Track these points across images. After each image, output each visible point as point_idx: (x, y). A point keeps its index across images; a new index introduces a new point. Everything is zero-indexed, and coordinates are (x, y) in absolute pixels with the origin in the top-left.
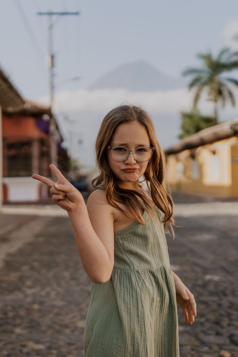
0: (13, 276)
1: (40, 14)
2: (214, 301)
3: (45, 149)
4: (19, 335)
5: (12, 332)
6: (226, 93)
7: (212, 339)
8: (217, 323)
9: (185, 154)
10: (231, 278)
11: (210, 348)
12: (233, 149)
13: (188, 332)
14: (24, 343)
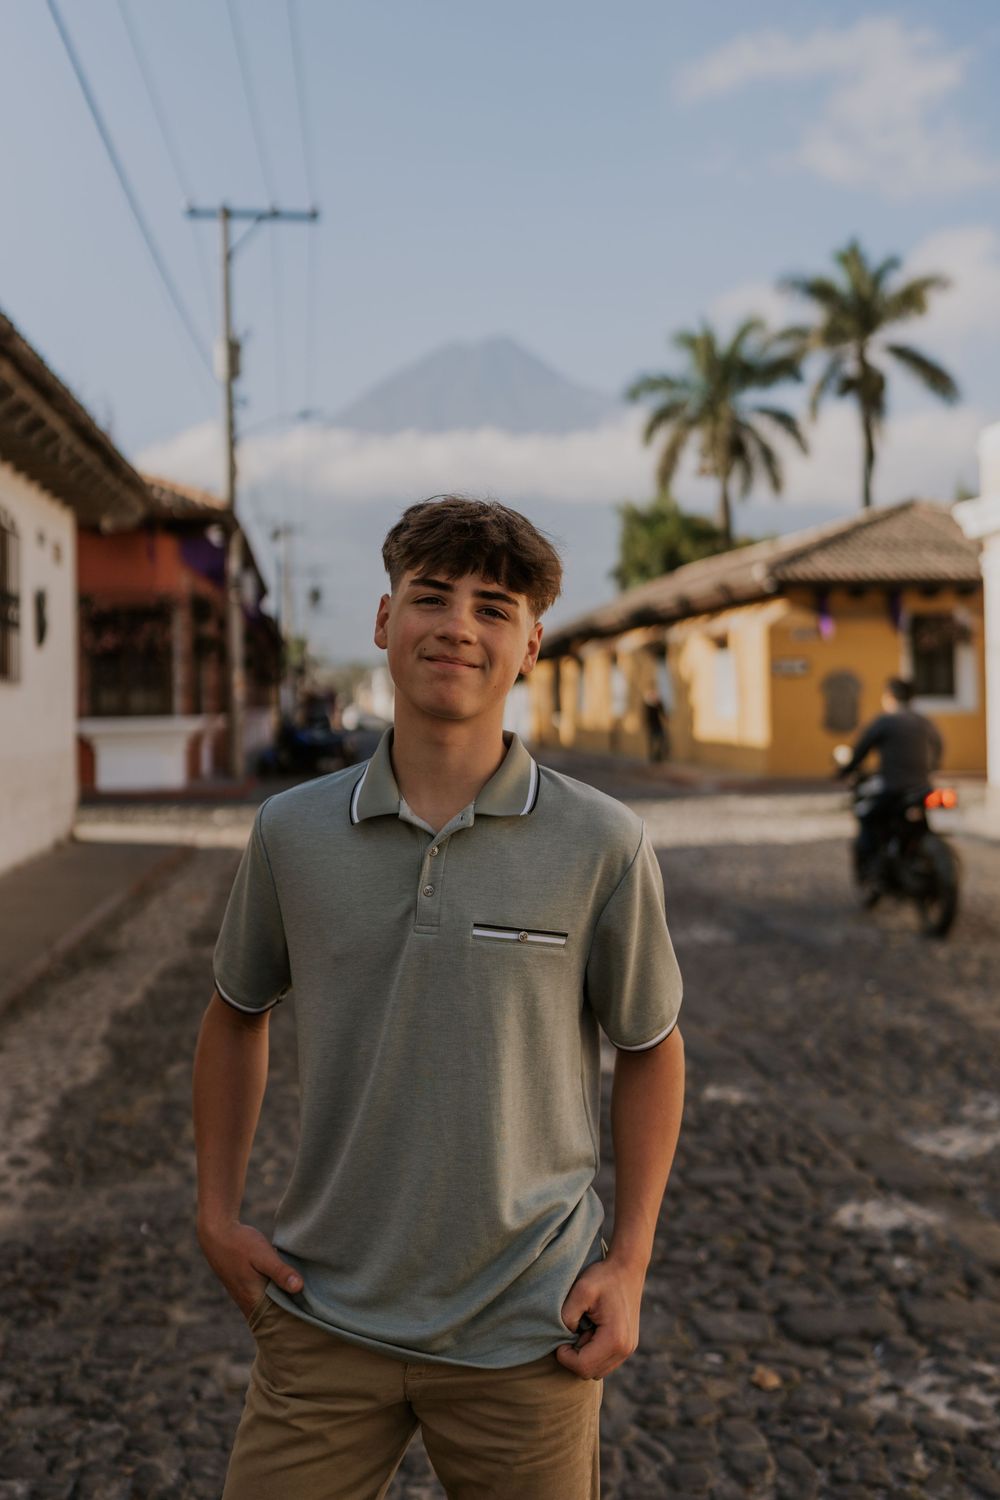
0: (144, 1105)
1: (193, 213)
2: (729, 1185)
3: (210, 629)
4: (184, 1332)
5: (164, 1322)
6: (752, 449)
7: (729, 1323)
8: (742, 1263)
9: (633, 641)
10: (774, 1095)
11: (726, 1357)
12: (776, 633)
13: (663, 1303)
14: (201, 1362)
